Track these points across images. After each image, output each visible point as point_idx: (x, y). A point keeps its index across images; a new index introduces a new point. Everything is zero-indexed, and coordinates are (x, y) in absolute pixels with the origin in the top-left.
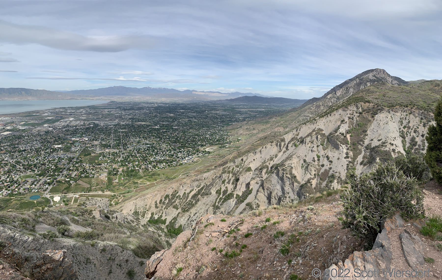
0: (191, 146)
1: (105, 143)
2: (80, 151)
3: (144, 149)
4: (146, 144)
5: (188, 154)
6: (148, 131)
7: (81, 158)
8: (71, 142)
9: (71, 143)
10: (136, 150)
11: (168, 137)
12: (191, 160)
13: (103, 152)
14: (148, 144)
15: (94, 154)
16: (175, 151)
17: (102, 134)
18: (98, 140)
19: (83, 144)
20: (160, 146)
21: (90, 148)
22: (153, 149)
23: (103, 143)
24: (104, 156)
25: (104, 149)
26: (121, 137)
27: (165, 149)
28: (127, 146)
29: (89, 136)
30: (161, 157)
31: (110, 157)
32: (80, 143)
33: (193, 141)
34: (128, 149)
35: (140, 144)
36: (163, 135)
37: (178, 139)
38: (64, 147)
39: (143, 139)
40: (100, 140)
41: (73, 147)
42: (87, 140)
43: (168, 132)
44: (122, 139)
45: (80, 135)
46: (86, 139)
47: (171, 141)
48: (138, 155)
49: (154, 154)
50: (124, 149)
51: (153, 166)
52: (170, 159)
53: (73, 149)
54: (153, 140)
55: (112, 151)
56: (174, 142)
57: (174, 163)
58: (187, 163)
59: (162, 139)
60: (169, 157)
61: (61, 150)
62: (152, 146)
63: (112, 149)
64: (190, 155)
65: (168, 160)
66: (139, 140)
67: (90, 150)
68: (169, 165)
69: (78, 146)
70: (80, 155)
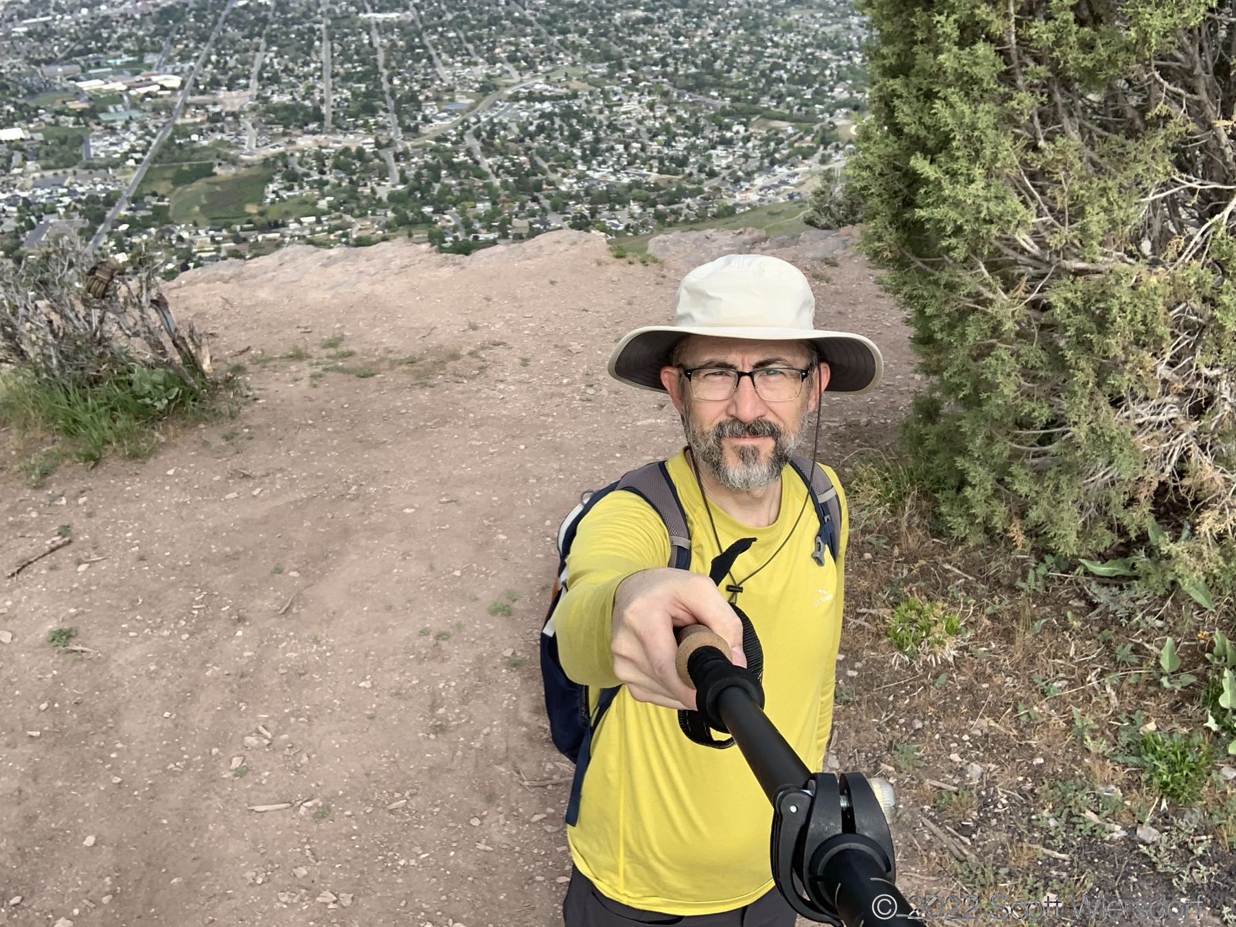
0: (789, 107)
1: (286, 98)
2: (144, 153)
3: (523, 128)
4: (531, 97)
5: (770, 154)
6: (540, 21)
7: (154, 194)
8: (77, 105)
9: (81, 114)
10: (477, 135)
11: (658, 55)
12: (783, 187)
13: (283, 156)
14: (542, 99)
15: (233, 170)
16: (695, 134)
17: (263, 45)
18: (243, 81)
19: (156, 110)
20: (610, 107)
21: (200, 133)
22: (571, 126)
23: (276, 99)
24: (292, 178)
25: (284, 134)
26: (381, 57)
27: (640, 122)
28: (419, 110)
29: (183, 60)
30: (615, 172)
31: (327, 183)
32: (134, 106)
33: (806, 80)
34: (425, 129)
35: (493, 95)
36: (631, 43)
37: (718, 64)
38: (39, 137)
39: (509, 67)
40: (254, 83)
41: (99, 138)
42: (173, 89)
43: (660, 20)
44: (386, 72)
45: (126, 58)
46: (167, 84)
47: (672, 77)
48: (487, 163)
49: (577, 152)
50: (407, 129)
51: (574, 218)
52: (670, 182)
53: (99, 147)
54: (571, 71)
55: (335, 142)
56: (691, 83)
57: (688, 207)
58: (762, 207)
59: (621, 67)
60: (660, 172)
61: (25, 159)
62: (569, 107)
63: (333, 132)
64: (782, 163)
65: (657, 187)
66: (489, 76)
67: (205, 143)
68: (660, 217)
69: (126, 127)
70: (146, 180)
